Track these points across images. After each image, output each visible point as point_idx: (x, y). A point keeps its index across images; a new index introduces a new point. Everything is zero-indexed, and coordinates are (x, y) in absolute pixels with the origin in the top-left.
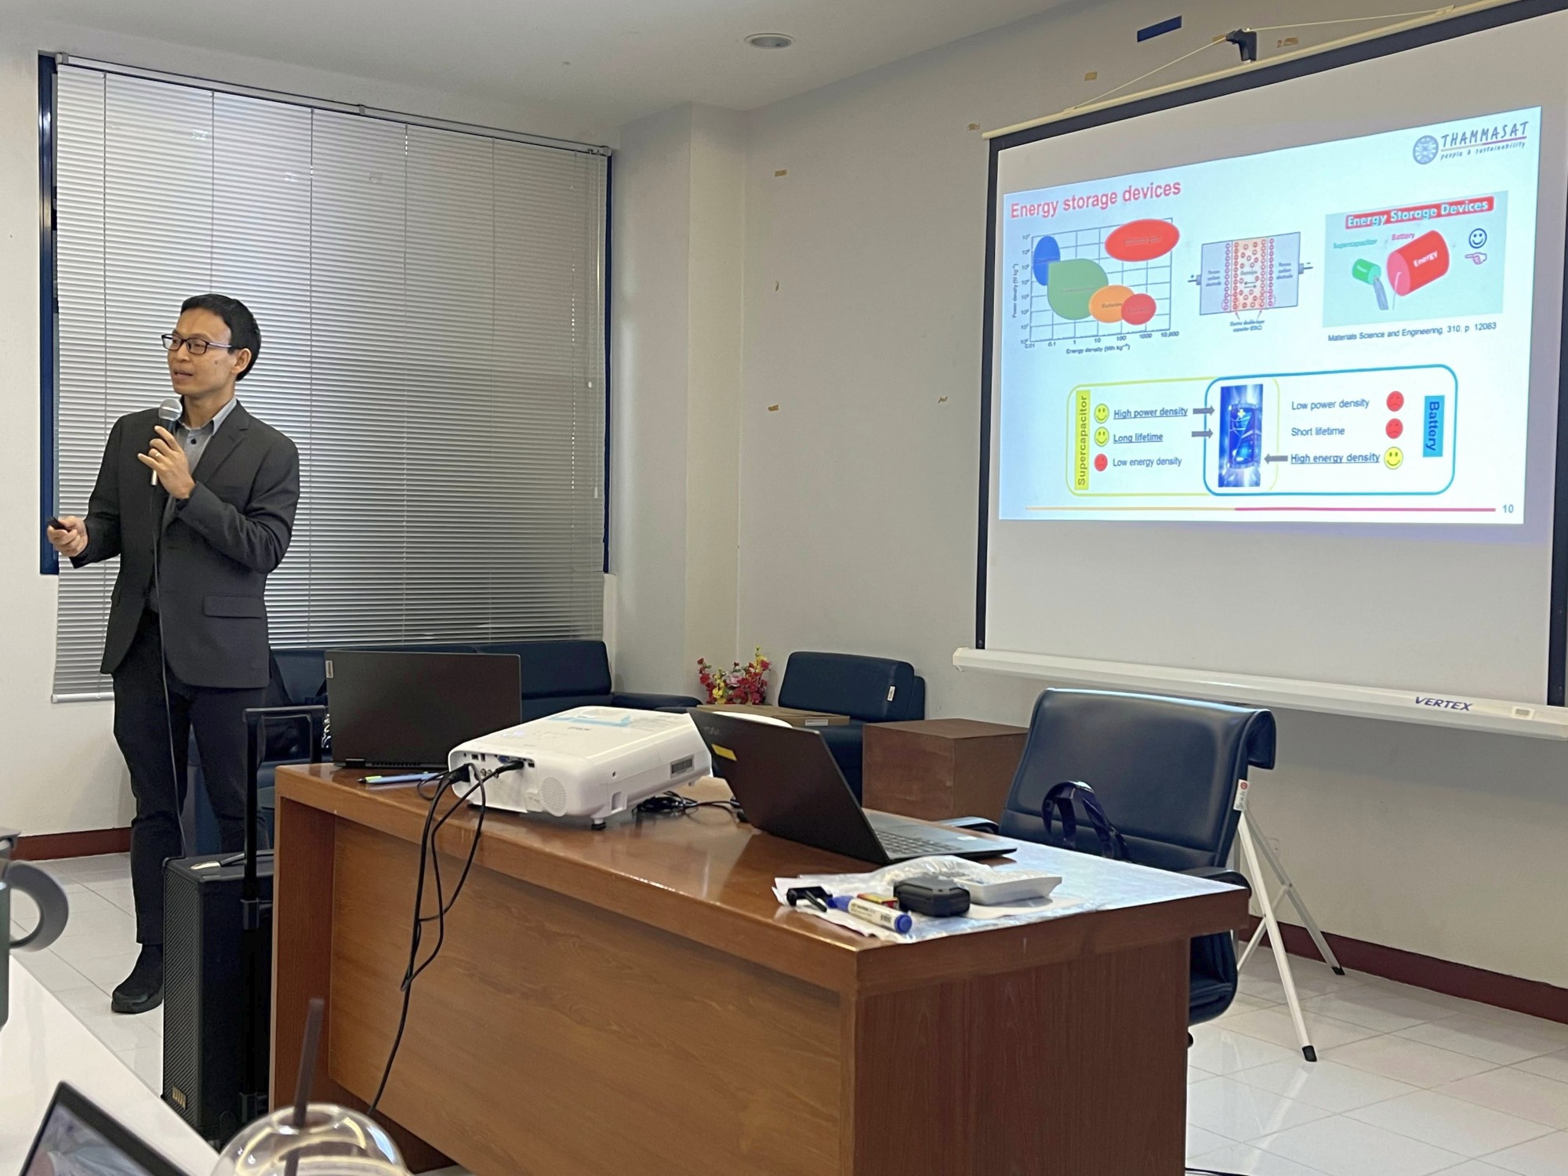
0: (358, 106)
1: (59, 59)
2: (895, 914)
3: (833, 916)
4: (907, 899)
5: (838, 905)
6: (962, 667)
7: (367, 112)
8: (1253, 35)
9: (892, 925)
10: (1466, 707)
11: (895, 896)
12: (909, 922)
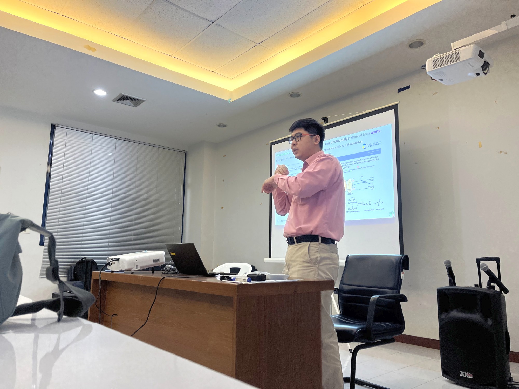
0: (127, 139)
1: (56, 125)
6: (266, 262)
7: (129, 140)
8: (327, 118)
9: (246, 281)
12: (250, 281)
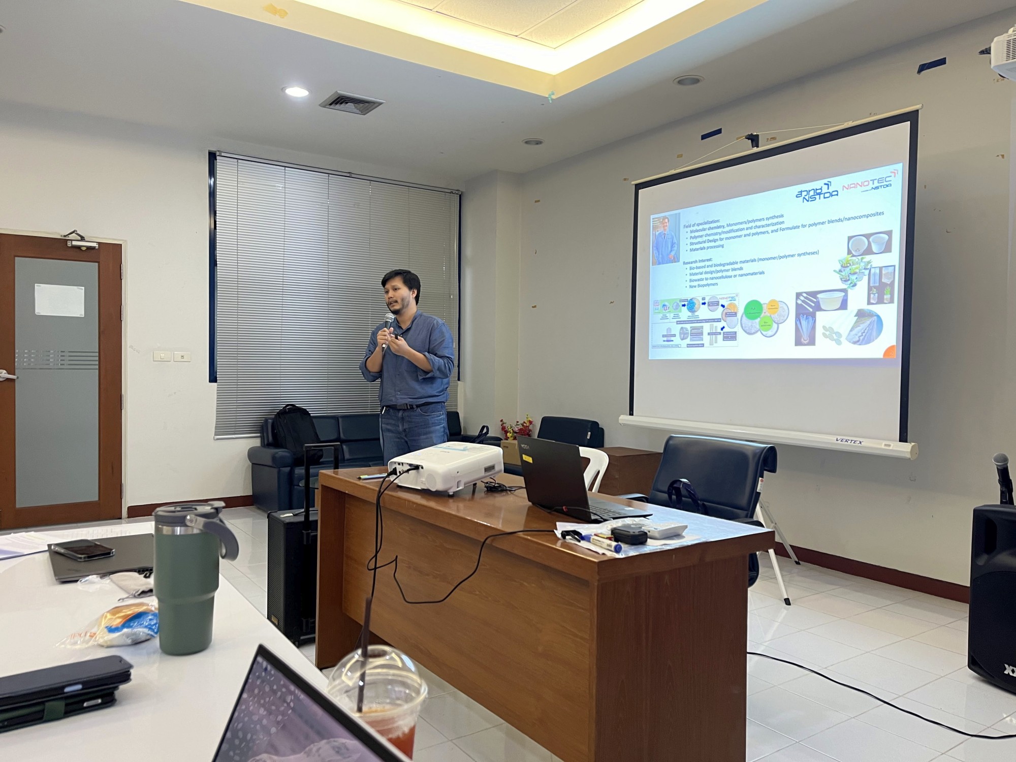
0: (349, 173)
1: (218, 154)
2: (614, 544)
3: (583, 544)
4: (618, 536)
5: (585, 538)
6: (623, 424)
7: (353, 176)
8: (757, 136)
9: (613, 549)
10: (860, 443)
11: (612, 535)
12: (621, 548)
